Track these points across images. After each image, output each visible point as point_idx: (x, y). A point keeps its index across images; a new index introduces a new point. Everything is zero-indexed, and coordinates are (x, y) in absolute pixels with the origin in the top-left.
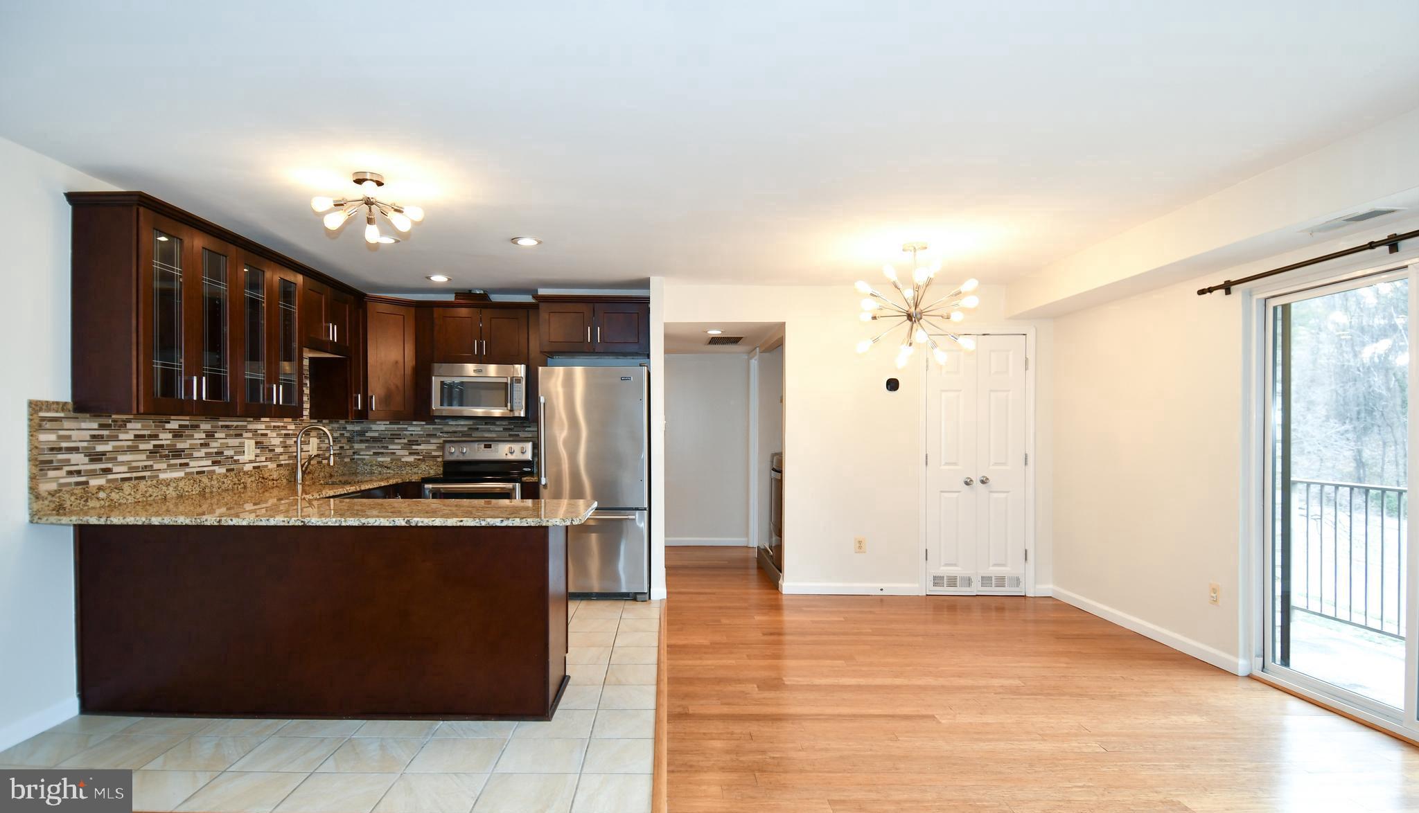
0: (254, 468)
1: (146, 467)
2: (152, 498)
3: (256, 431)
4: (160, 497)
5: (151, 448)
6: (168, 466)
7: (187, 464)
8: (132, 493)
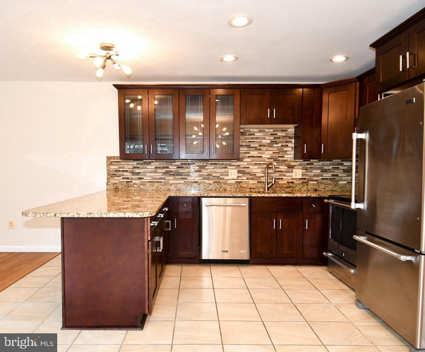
0: (236, 182)
1: (161, 178)
2: (161, 189)
3: (239, 166)
4: (166, 189)
5: (165, 171)
6: (174, 178)
7: (186, 178)
8: (151, 187)
